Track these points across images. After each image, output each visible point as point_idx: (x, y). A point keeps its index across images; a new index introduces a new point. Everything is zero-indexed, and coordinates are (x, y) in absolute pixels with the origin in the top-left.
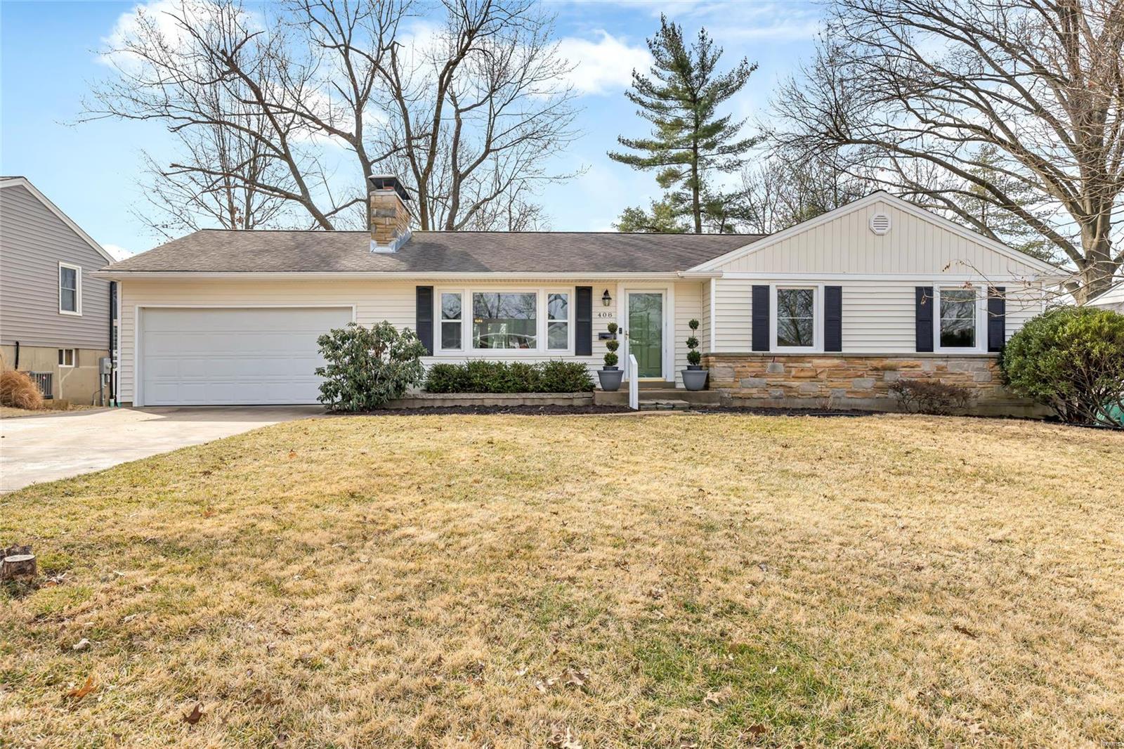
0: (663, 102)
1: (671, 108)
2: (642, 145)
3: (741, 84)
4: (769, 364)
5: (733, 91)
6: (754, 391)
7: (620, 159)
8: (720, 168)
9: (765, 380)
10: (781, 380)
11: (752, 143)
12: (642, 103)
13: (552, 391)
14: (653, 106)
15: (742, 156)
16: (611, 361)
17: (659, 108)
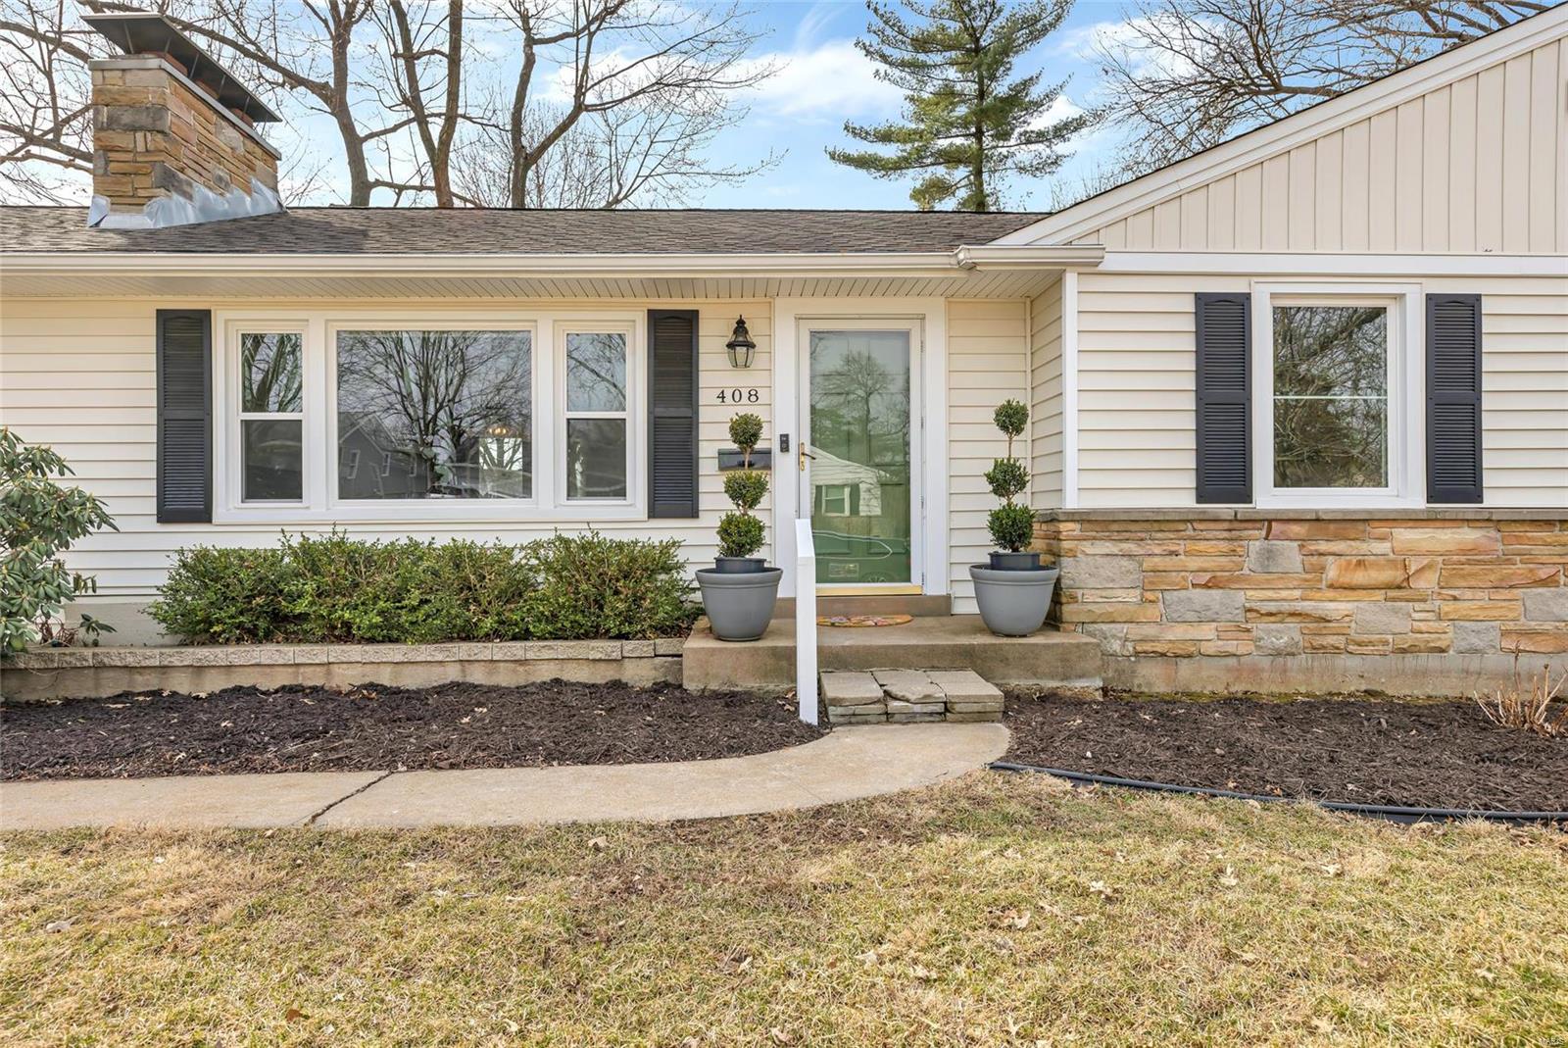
0: (922, 57)
1: (935, 66)
2: (886, 137)
3: (1059, 17)
4: (1255, 546)
5: (1044, 31)
6: (1207, 631)
7: (847, 160)
8: (1022, 169)
9: (1240, 598)
10: (1290, 597)
11: (1077, 124)
12: (884, 58)
13: (556, 636)
14: (903, 65)
15: (1060, 148)
16: (740, 538)
17: (915, 67)
